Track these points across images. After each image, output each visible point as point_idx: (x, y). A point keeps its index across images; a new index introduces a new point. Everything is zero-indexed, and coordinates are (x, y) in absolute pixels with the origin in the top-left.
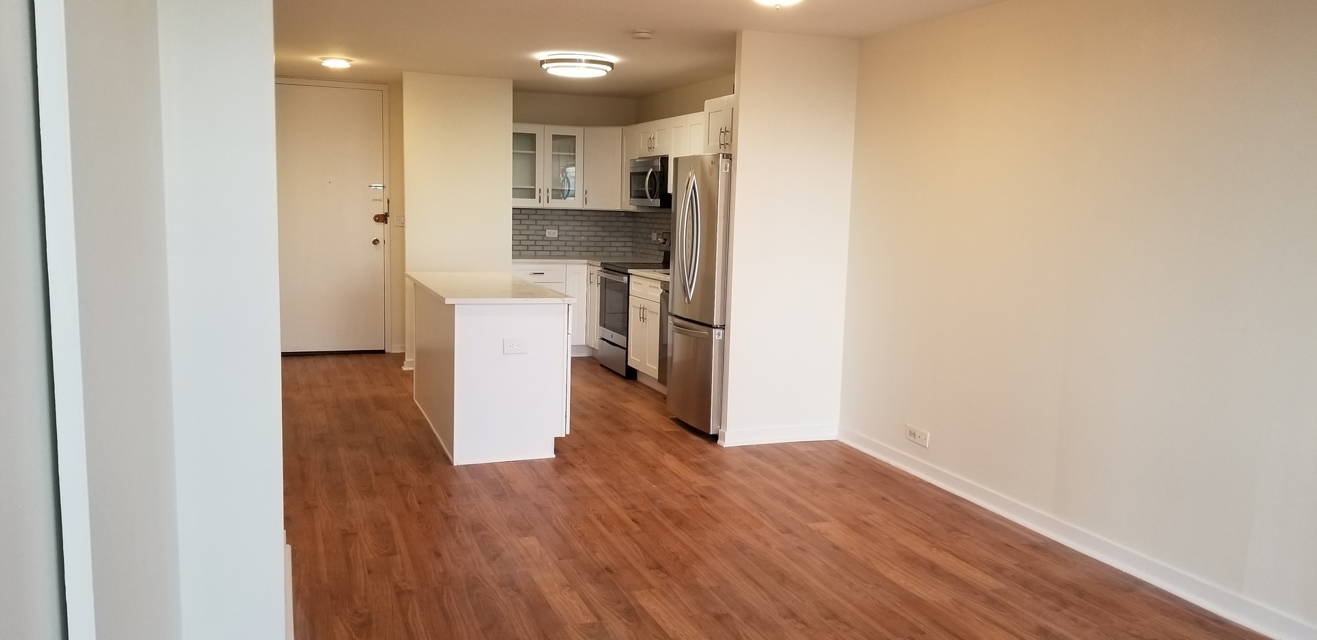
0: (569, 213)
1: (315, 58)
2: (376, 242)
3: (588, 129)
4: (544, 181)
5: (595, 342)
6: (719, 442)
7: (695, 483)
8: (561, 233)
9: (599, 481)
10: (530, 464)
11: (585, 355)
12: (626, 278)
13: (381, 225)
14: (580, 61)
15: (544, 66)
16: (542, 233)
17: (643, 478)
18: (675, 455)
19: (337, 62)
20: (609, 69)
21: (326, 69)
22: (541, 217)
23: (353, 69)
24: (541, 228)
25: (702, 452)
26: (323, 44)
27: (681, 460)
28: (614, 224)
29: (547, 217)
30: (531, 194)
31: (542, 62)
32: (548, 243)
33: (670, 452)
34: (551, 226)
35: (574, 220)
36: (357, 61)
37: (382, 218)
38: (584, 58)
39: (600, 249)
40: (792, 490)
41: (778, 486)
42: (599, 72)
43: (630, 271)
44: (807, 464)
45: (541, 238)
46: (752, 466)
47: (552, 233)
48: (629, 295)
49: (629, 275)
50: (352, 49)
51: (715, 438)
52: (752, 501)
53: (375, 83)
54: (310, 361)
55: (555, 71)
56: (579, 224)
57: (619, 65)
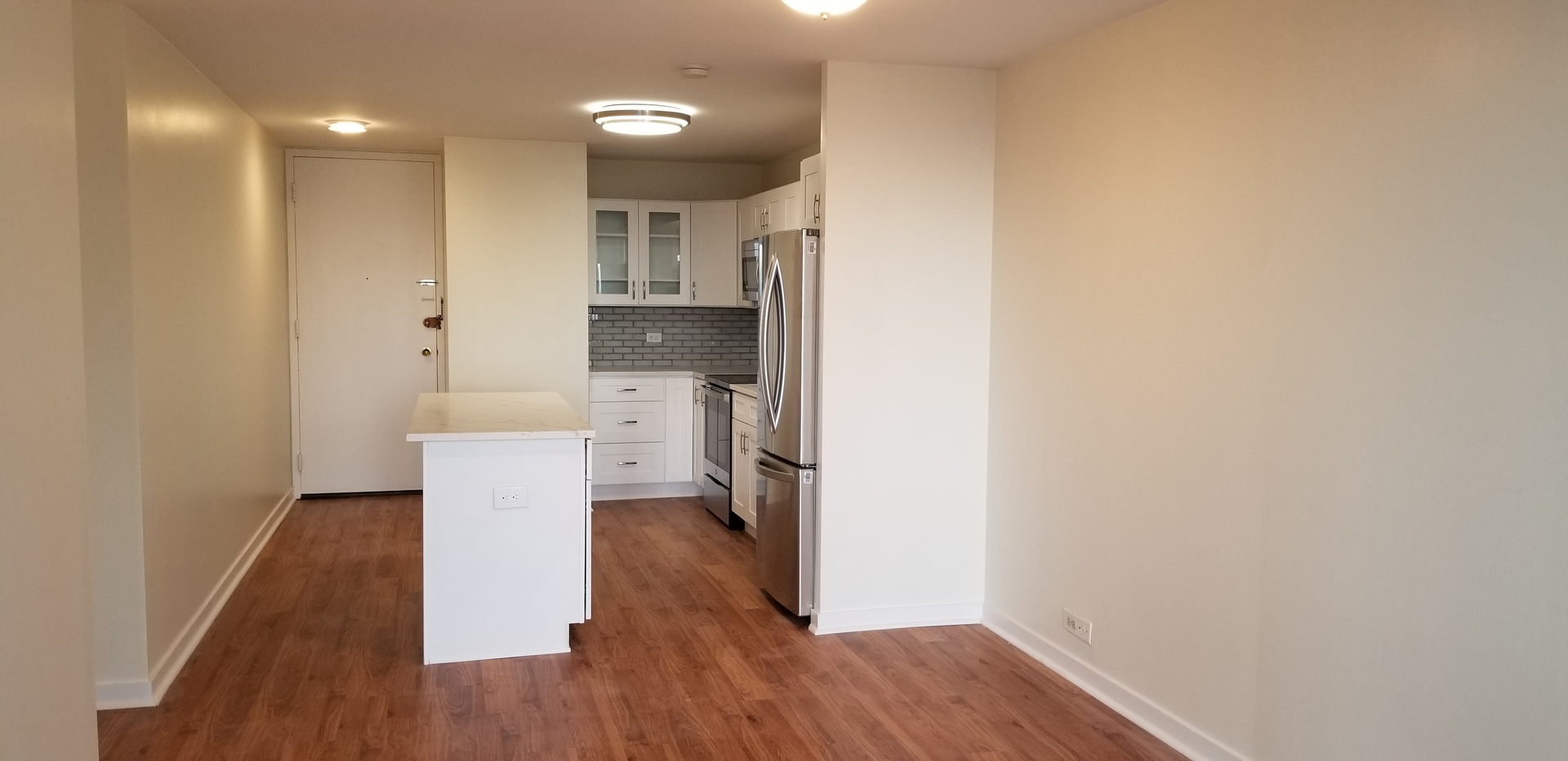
0: (676, 311)
1: (320, 121)
2: (426, 352)
3: (695, 204)
4: (639, 271)
5: (701, 478)
6: (811, 627)
7: (749, 694)
8: (666, 337)
9: (613, 691)
10: (529, 664)
11: (693, 494)
12: (727, 396)
13: (432, 331)
14: (643, 113)
15: (599, 121)
16: (641, 337)
17: (679, 686)
18: (741, 648)
19: (348, 126)
20: (684, 123)
21: (335, 136)
22: (641, 317)
23: (370, 134)
24: (640, 331)
25: (781, 643)
26: (330, 104)
27: (747, 656)
28: (735, 324)
29: (647, 317)
30: (622, 287)
31: (595, 116)
32: (649, 350)
33: (736, 643)
34: (654, 328)
35: (684, 321)
36: (374, 124)
37: (435, 322)
38: (647, 109)
39: (718, 356)
40: (885, 707)
41: (866, 700)
42: (670, 128)
43: (732, 387)
44: (923, 664)
45: (640, 344)
46: (843, 665)
47: (654, 337)
48: (731, 418)
49: (731, 392)
50: (367, 108)
51: (807, 620)
52: (819, 727)
53: (411, 152)
54: (335, 505)
55: (615, 127)
56: (690, 324)
57: (697, 118)
